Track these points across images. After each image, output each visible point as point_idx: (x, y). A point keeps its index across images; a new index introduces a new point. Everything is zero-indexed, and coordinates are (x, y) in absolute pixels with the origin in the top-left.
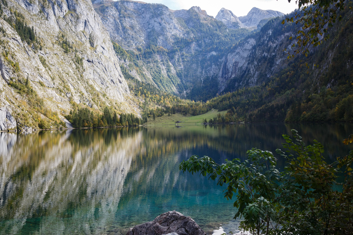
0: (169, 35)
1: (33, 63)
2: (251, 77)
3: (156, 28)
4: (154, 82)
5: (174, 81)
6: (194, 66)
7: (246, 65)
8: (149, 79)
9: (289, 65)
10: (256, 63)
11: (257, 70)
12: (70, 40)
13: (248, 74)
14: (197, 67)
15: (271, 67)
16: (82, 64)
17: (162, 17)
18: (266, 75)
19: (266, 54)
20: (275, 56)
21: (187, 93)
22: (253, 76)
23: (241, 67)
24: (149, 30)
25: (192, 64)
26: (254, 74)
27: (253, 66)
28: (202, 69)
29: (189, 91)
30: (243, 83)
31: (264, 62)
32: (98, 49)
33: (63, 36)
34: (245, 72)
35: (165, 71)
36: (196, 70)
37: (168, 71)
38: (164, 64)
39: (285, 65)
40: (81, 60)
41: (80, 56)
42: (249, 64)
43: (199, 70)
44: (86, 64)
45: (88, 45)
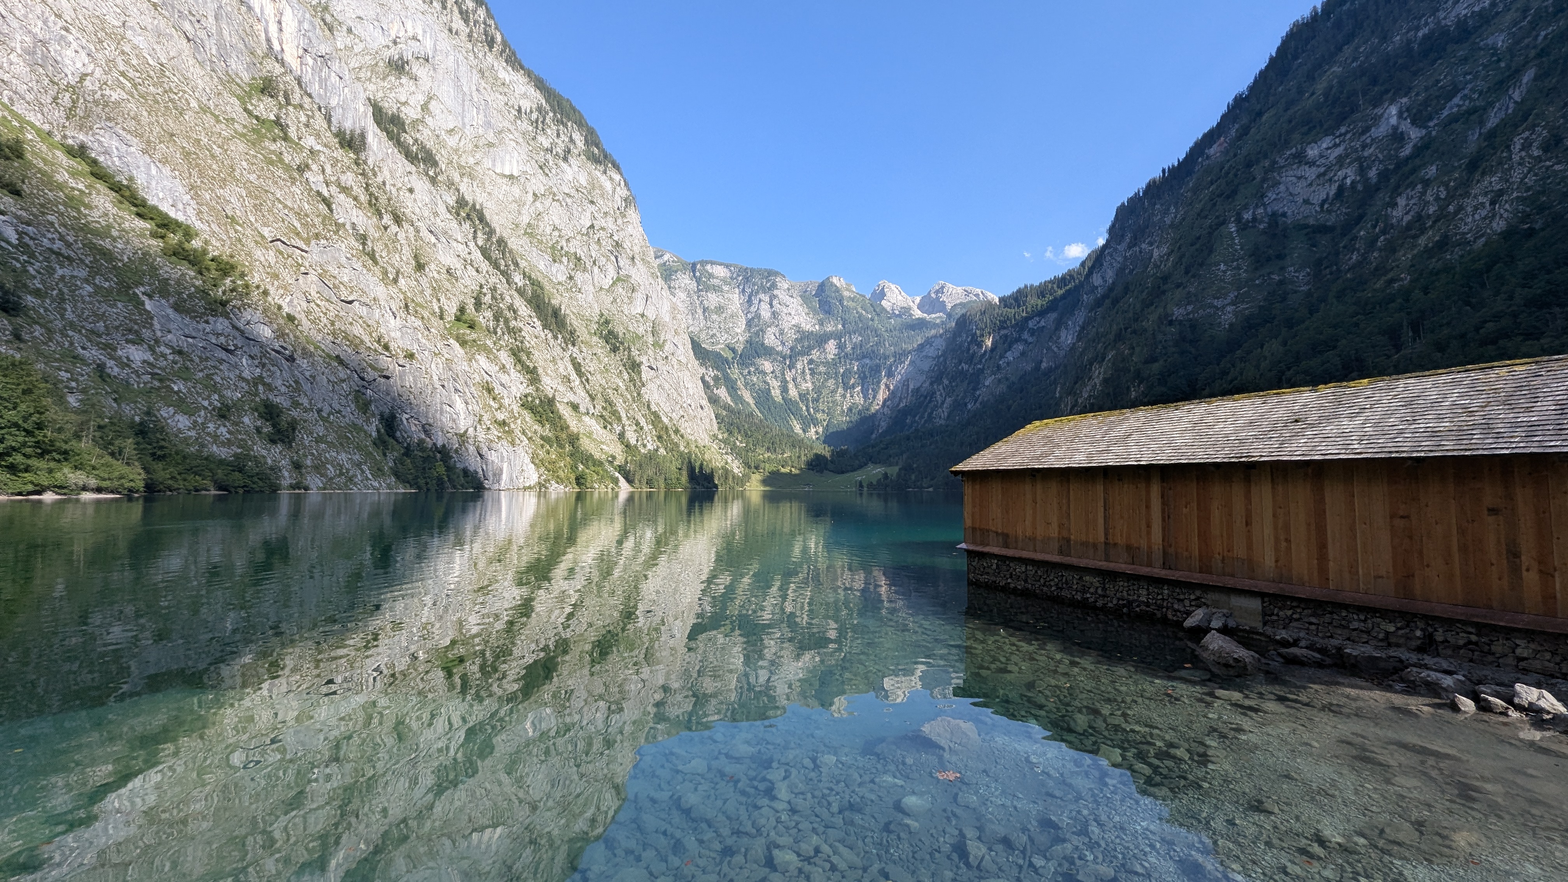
0: (786, 326)
1: (561, 370)
2: (936, 406)
3: (763, 313)
4: (757, 410)
5: (793, 410)
6: (831, 383)
7: (927, 384)
8: (748, 404)
9: (1009, 387)
10: (946, 382)
11: (948, 395)
12: (620, 330)
13: (930, 401)
14: (837, 384)
15: (975, 389)
16: (640, 373)
17: (776, 292)
18: (966, 405)
19: (966, 367)
20: (982, 371)
21: (817, 433)
22: (941, 407)
23: (918, 390)
24: (749, 316)
25: (826, 380)
26: (943, 403)
27: (941, 387)
28: (845, 389)
29: (821, 430)
30: (921, 417)
31: (962, 381)
32: (666, 348)
33: (607, 322)
34: (926, 397)
35: (778, 392)
36: (834, 392)
37: (784, 389)
38: (776, 377)
39: (1003, 387)
40: (639, 365)
41: (638, 359)
42: (932, 384)
43: (840, 390)
44: (646, 374)
45: (650, 340)
